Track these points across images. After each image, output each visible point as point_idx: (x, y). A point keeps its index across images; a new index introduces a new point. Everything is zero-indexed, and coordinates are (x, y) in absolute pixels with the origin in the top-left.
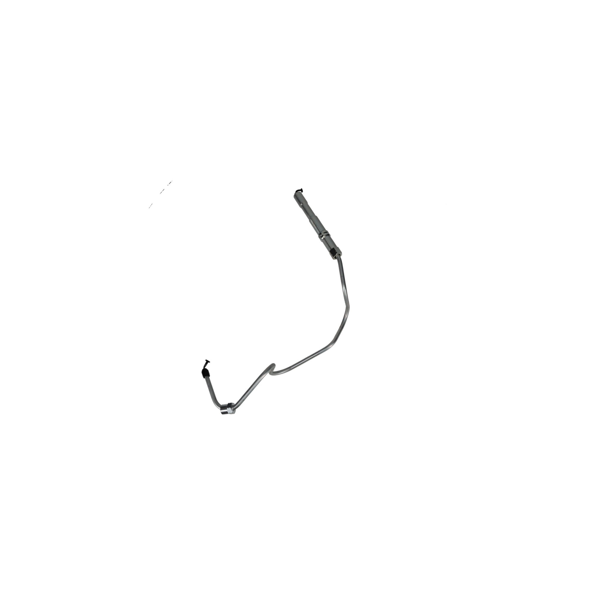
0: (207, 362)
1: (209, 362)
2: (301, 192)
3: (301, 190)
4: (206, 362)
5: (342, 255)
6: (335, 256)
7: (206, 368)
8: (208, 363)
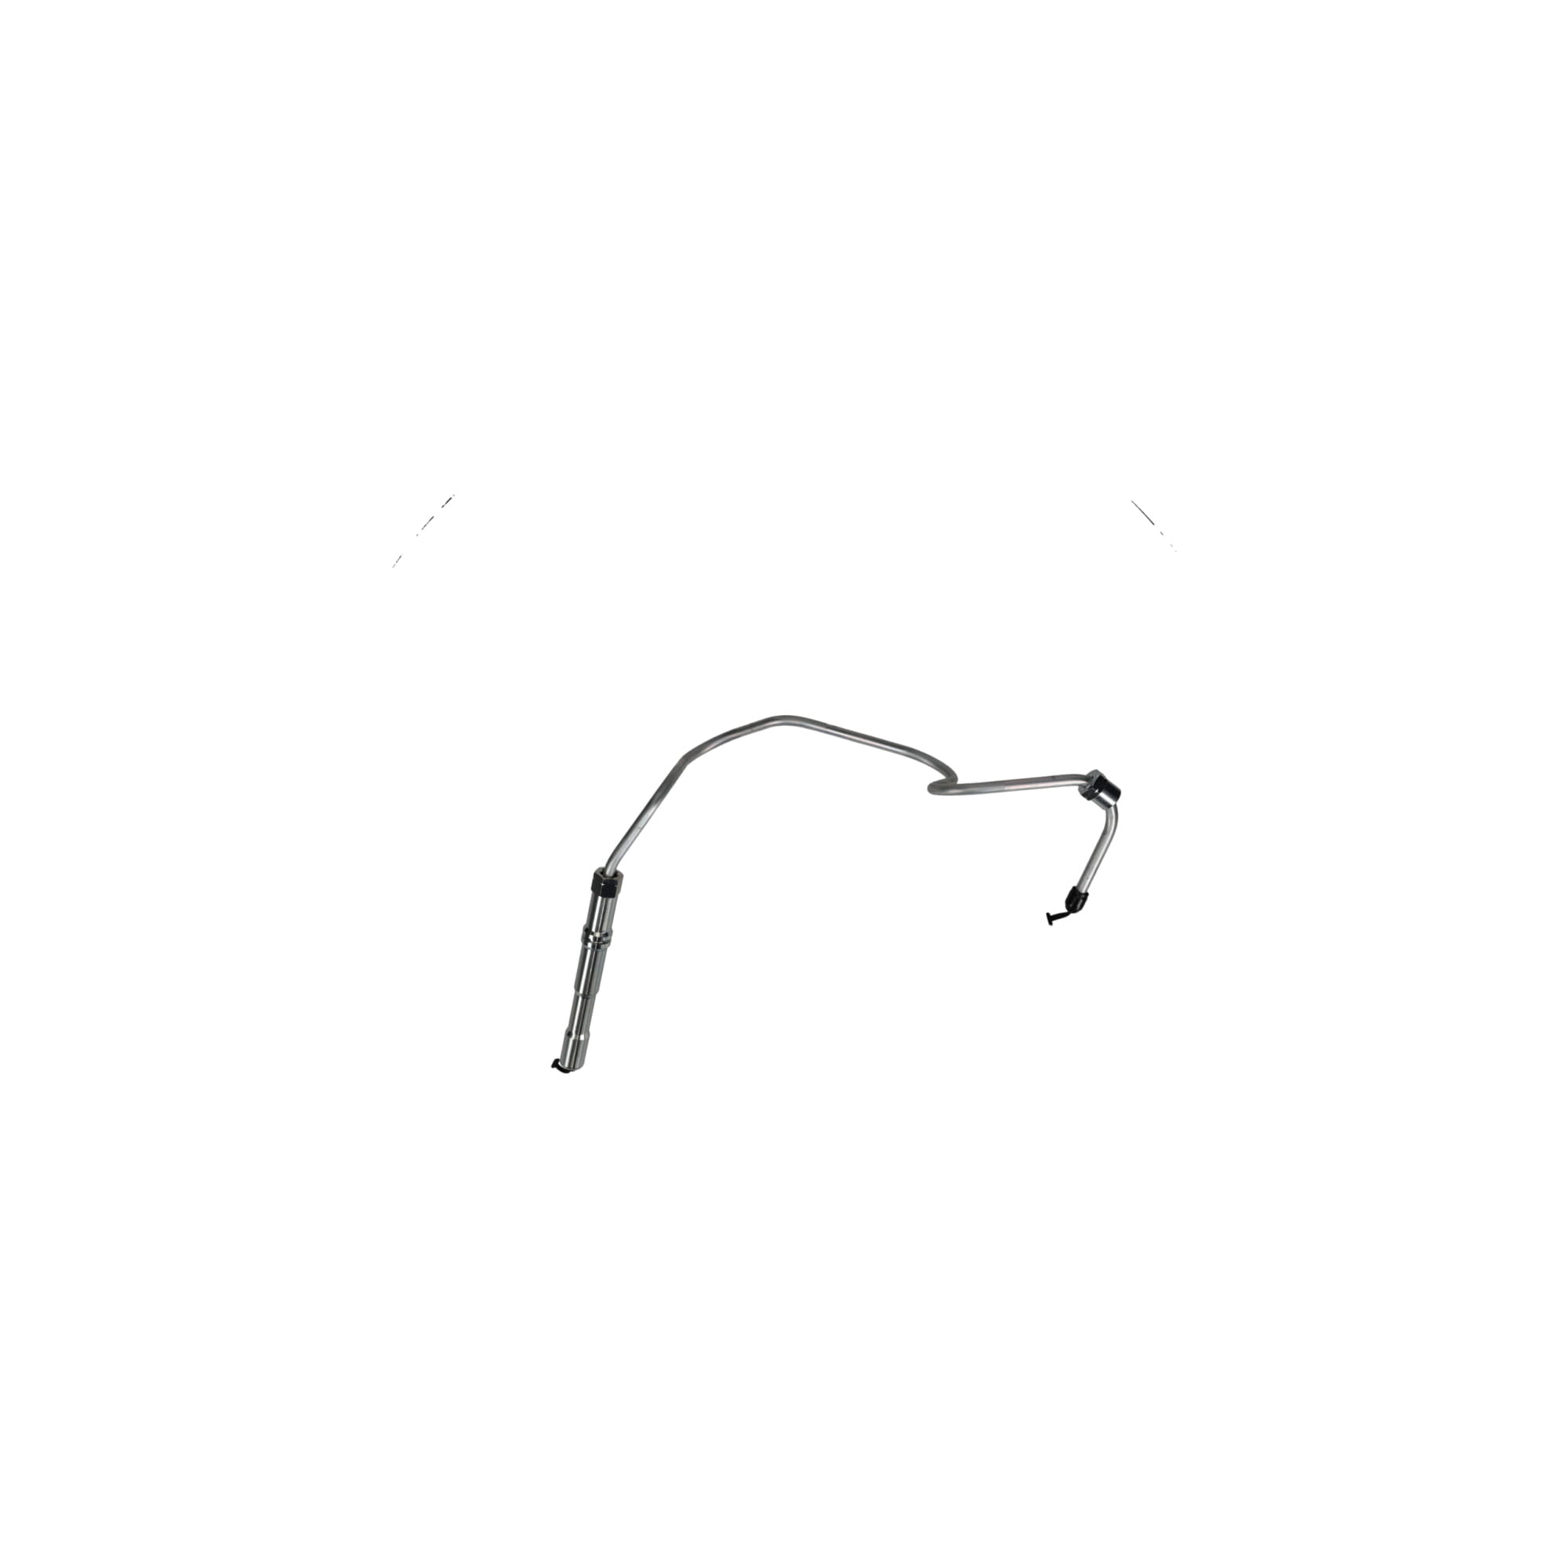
0: (1051, 919)
1: (1048, 914)
2: (559, 1063)
3: (555, 1064)
4: (1054, 922)
5: (599, 869)
6: (615, 879)
7: (1065, 911)
8: (1052, 914)
